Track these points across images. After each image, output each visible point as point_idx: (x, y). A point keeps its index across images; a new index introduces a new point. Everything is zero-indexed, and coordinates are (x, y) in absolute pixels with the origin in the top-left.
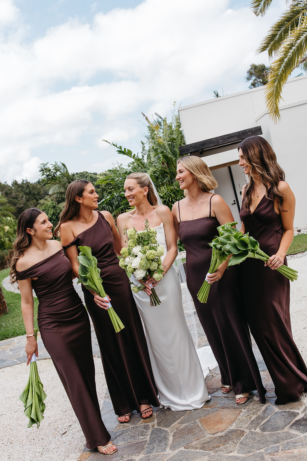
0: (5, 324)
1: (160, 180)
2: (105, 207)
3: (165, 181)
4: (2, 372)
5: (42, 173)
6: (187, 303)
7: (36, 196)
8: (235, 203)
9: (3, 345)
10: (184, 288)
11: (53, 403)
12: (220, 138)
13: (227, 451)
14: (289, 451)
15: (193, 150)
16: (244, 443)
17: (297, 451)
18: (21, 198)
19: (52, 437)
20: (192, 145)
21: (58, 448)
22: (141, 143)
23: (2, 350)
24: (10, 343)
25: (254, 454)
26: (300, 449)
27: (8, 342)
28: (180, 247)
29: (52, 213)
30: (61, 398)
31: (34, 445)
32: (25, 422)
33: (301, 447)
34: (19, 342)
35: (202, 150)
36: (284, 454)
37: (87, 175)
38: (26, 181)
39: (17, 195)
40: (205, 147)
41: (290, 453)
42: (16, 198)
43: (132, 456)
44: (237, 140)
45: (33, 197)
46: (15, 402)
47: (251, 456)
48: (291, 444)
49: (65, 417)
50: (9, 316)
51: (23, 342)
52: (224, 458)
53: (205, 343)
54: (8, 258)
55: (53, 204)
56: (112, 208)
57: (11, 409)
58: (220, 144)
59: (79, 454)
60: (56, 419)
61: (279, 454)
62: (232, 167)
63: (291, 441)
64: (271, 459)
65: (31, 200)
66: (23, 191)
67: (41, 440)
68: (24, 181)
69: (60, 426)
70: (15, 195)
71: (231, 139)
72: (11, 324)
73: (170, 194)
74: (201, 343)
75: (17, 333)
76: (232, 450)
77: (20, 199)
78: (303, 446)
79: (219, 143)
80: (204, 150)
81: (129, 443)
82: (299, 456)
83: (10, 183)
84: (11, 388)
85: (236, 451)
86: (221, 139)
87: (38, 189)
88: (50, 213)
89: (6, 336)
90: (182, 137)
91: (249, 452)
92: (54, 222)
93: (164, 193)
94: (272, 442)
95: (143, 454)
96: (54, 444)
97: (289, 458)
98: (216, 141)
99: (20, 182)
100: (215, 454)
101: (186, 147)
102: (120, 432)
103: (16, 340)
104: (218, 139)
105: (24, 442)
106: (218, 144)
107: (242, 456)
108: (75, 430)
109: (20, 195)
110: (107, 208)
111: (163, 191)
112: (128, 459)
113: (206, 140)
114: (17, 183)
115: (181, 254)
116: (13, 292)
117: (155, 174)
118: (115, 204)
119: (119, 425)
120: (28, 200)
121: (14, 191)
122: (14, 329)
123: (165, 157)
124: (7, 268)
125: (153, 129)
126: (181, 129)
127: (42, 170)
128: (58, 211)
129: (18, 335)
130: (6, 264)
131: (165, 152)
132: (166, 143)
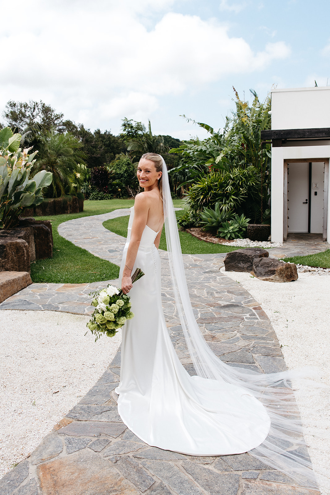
0: (45, 268)
1: (234, 161)
2: (177, 175)
3: (240, 164)
4: (24, 314)
5: (124, 127)
6: (224, 293)
7: (115, 150)
8: (306, 203)
9: (34, 288)
10: (226, 277)
11: (58, 358)
12: (308, 130)
13: (204, 461)
14: (267, 482)
15: (276, 137)
16: (225, 459)
17: (276, 485)
18: (100, 148)
19: (44, 393)
20: (276, 132)
21: (45, 406)
22: (226, 119)
23: (32, 292)
24: (42, 287)
25: (231, 474)
26: (280, 484)
27: (41, 286)
28: (238, 234)
29: (125, 169)
30: (67, 356)
31: (24, 396)
32: (25, 369)
33: (282, 482)
34: (50, 289)
35: (286, 139)
36: (261, 484)
37: (169, 140)
38: (109, 133)
39: (96, 144)
40: (289, 137)
41: (267, 485)
42: (95, 147)
43: (110, 437)
44: (325, 136)
45: (112, 150)
46: (25, 347)
47: (226, 475)
48: (273, 476)
49: (63, 376)
50: (51, 260)
51: (54, 290)
52: (198, 469)
53: (225, 341)
54: (70, 204)
55: (128, 161)
56: (185, 178)
57: (18, 353)
58: (306, 137)
59: (62, 418)
60: (55, 375)
61: (255, 482)
62: (313, 164)
63: (273, 472)
64: (246, 485)
65: (109, 152)
66: (103, 142)
67: (33, 392)
68: (107, 132)
69: (55, 384)
70: (94, 144)
71: (319, 134)
72: (50, 269)
73: (241, 178)
74: (222, 339)
75: (52, 280)
76: (209, 463)
77: (98, 149)
78: (284, 481)
79: (305, 135)
80: (287, 139)
81: (112, 422)
82: (275, 492)
83: (92, 132)
84: (27, 332)
85: (213, 465)
86: (308, 132)
87: (119, 143)
88: (123, 169)
89: (41, 280)
90: (269, 122)
91: (226, 470)
92: (124, 179)
93: (236, 175)
94: (254, 467)
95: (121, 438)
96: (43, 400)
97: (264, 490)
98: (302, 133)
99: (102, 132)
100: (191, 461)
101: (268, 133)
102: (108, 408)
103: (48, 286)
104: (304, 131)
105: (16, 390)
106: (304, 137)
107: (218, 472)
108: (67, 392)
109: (99, 145)
110: (179, 177)
111: (235, 173)
112: (104, 438)
113: (292, 130)
114: (100, 133)
115: (236, 241)
116: (64, 238)
117: (232, 153)
118: (188, 175)
119: (109, 401)
120: (106, 152)
121: (94, 140)
122: (51, 275)
123: (246, 138)
124: (67, 213)
125: (241, 107)
126: (269, 112)
127: (124, 125)
128: (131, 169)
129: (52, 282)
130: (67, 210)
131: (246, 132)
132: (251, 123)
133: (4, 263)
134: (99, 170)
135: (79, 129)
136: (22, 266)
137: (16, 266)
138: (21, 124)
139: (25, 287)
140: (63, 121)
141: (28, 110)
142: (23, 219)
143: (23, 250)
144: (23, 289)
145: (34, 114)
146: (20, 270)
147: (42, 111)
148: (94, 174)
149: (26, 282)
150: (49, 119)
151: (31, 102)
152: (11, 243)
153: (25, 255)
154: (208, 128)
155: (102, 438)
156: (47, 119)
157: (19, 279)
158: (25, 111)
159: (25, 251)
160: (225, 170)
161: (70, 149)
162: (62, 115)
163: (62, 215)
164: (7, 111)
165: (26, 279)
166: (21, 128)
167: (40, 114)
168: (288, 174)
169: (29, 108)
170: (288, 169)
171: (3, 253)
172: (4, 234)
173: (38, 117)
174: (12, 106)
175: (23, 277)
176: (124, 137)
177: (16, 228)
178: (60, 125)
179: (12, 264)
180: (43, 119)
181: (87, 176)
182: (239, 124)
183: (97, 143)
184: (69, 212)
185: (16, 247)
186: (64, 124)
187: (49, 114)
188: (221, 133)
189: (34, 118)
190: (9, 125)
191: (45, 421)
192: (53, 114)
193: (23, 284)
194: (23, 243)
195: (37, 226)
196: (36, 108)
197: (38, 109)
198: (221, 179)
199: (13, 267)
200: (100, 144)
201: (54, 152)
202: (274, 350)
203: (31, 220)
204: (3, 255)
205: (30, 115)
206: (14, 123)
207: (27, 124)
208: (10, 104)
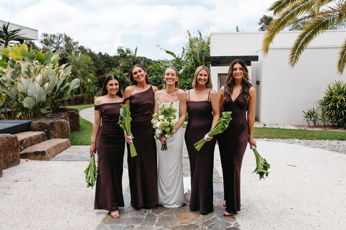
0: (77, 137)
1: (188, 74)
3: (191, 75)
5: (118, 52)
7: (111, 65)
9: (73, 148)
15: (213, 60)
20: (213, 57)
22: (183, 48)
23: (72, 151)
24: (78, 148)
34: (83, 149)
37: (145, 59)
40: (221, 60)
42: (99, 63)
45: (109, 65)
50: (80, 132)
54: (86, 98)
55: (121, 73)
56: (156, 84)
59: (105, 216)
65: (108, 67)
66: (104, 60)
68: (106, 54)
70: (98, 61)
72: (81, 137)
75: (83, 143)
77: (101, 65)
80: (220, 62)
81: (133, 217)
83: (97, 53)
86: (233, 58)
87: (114, 61)
89: (76, 144)
90: (209, 51)
95: (140, 224)
99: (103, 54)
101: (209, 58)
102: (130, 210)
104: (230, 58)
105: (75, 203)
117: (186, 69)
119: (130, 207)
120: (106, 67)
121: (98, 59)
122: (82, 141)
123: (195, 60)
124: (84, 104)
125: (192, 42)
126: (209, 46)
127: (118, 50)
128: (123, 78)
129: (83, 145)
130: (84, 102)
131: (195, 57)
132: (198, 52)
133: (53, 134)
134: (102, 77)
135: (88, 52)
136: (64, 136)
137: (61, 135)
138: (51, 47)
139: (67, 148)
140: (79, 46)
141: (56, 39)
142: (61, 107)
143: (65, 125)
144: (66, 149)
145: (60, 41)
146: (63, 138)
147: (65, 39)
148: (99, 80)
149: (68, 145)
150: (69, 45)
151: (58, 34)
152: (58, 121)
153: (66, 129)
154: (172, 54)
155: (129, 225)
156: (68, 45)
157: (64, 143)
158: (54, 39)
159: (66, 126)
160: (183, 79)
161: (86, 65)
162: (78, 42)
163: (81, 105)
164: (41, 39)
165: (68, 143)
166: (51, 50)
167: (64, 42)
168: (220, 82)
169: (56, 38)
170: (220, 79)
171: (53, 127)
172: (51, 116)
173: (62, 43)
174: (45, 36)
175: (66, 142)
176: (118, 57)
177: (59, 113)
178: (76, 49)
179: (58, 134)
180: (65, 45)
181: (95, 82)
182: (192, 52)
183: (100, 61)
184: (85, 104)
185: (61, 124)
186: (79, 48)
187: (70, 41)
188: (180, 57)
189: (59, 44)
190: (43, 48)
191: (96, 218)
192: (72, 42)
193: (66, 146)
194: (65, 122)
195: (71, 111)
196: (61, 38)
197: (62, 38)
198: (181, 85)
199: (59, 136)
200: (102, 62)
201: (76, 66)
202: (218, 180)
203: (66, 108)
204: (53, 129)
205: (57, 42)
206: (46, 47)
207: (55, 47)
208: (44, 35)
